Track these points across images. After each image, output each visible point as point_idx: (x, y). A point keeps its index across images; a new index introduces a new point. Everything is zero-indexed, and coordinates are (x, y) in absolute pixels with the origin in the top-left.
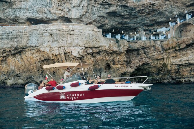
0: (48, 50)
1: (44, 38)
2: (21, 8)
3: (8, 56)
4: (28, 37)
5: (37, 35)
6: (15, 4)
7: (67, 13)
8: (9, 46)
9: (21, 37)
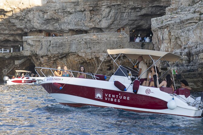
0: (84, 56)
1: (81, 45)
2: (64, 22)
3: (57, 59)
4: (69, 45)
5: (76, 43)
6: (60, 20)
7: (98, 23)
8: (57, 53)
9: (65, 46)
